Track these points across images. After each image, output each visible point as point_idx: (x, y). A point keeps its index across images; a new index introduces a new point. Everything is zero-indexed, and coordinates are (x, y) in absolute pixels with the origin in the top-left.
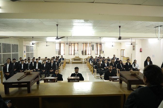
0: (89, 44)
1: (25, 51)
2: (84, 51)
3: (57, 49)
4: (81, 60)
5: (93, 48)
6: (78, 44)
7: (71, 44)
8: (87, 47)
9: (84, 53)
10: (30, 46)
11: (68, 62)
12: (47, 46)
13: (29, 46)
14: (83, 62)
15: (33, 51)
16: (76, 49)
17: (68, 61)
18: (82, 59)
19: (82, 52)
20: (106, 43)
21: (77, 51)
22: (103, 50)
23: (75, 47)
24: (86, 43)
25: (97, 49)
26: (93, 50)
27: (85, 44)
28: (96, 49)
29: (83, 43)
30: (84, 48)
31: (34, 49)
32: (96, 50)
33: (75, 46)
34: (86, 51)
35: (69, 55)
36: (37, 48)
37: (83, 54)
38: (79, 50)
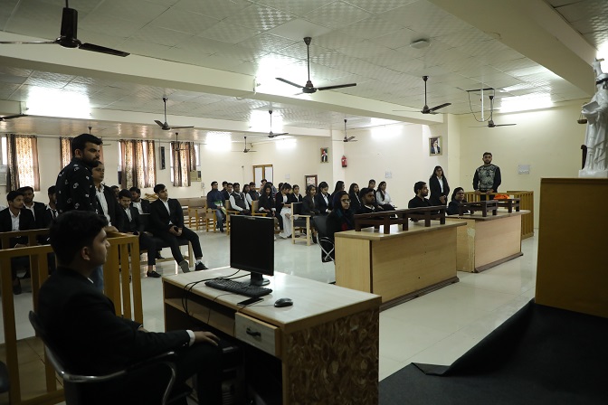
0: (144, 144)
2: (130, 172)
5: (163, 161)
8: (140, 155)
9: (130, 181)
19: (122, 174)
24: (134, 141)
25: (177, 166)
26: (163, 167)
27: (130, 145)
28: (172, 165)
29: (122, 141)
30: (125, 159)
32: (174, 168)
34: (135, 173)
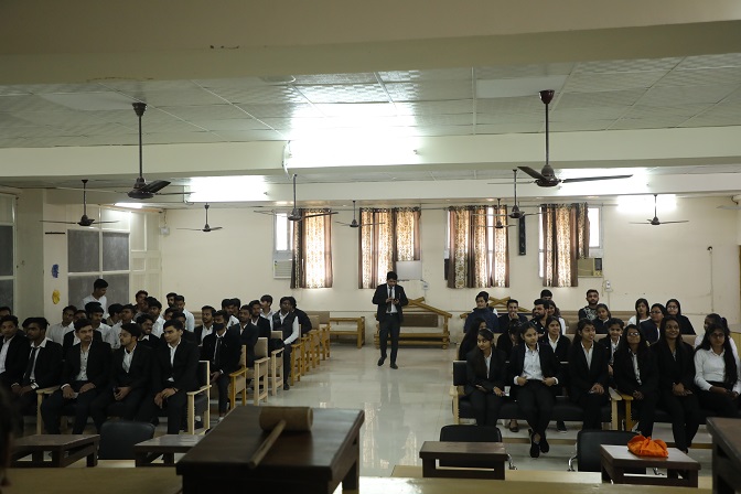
0: (491, 211)
1: (55, 268)
2: (461, 262)
3: (285, 249)
4: (441, 320)
5: (522, 240)
6: (417, 210)
7: (375, 211)
8: (481, 231)
9: (461, 277)
10: (106, 234)
11: (351, 333)
12: (207, 229)
13: (92, 232)
14: (453, 334)
15: (125, 265)
16: (406, 247)
17: (354, 327)
18: (447, 316)
19: (449, 265)
20: (618, 200)
21: (415, 258)
22: (592, 254)
23: (399, 232)
24: (471, 208)
25: (550, 248)
26: (522, 251)
28: (541, 247)
29: (452, 209)
30: (456, 238)
31: (133, 252)
32: (545, 251)
33: (400, 223)
34: (471, 262)
35: (361, 287)
36: (153, 245)
37: (451, 284)
38: (424, 256)
